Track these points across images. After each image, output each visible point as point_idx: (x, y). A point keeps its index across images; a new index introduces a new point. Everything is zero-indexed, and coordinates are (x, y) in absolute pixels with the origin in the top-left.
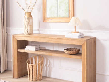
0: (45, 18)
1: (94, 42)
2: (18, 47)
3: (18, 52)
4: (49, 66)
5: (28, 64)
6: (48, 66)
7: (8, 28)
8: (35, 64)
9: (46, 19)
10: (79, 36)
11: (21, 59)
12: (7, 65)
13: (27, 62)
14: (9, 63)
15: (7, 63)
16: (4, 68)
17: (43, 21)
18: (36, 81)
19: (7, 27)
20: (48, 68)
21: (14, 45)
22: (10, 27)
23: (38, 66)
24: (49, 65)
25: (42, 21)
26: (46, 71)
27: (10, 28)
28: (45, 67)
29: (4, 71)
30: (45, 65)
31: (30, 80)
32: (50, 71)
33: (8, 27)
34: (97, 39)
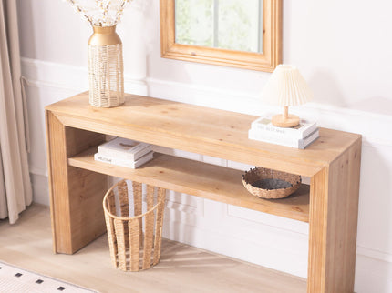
0: (170, 45)
1: (355, 156)
2: (67, 149)
3: (69, 166)
4: (185, 210)
5: (108, 215)
6: (181, 207)
7: (27, 60)
8: (136, 215)
9: (175, 49)
10: (299, 141)
11: (83, 186)
12: (33, 187)
13: (104, 202)
14: (37, 180)
15: (32, 181)
16: (18, 205)
17: (163, 56)
18: (140, 268)
19: (23, 54)
20: (183, 215)
21: (52, 143)
22: (34, 58)
23: (148, 222)
24: (187, 205)
25: (160, 54)
26: (177, 223)
27: (36, 62)
28: (172, 212)
29: (19, 214)
30: (170, 205)
31: (117, 264)
32: (191, 227)
33: (28, 57)
34: (367, 143)
